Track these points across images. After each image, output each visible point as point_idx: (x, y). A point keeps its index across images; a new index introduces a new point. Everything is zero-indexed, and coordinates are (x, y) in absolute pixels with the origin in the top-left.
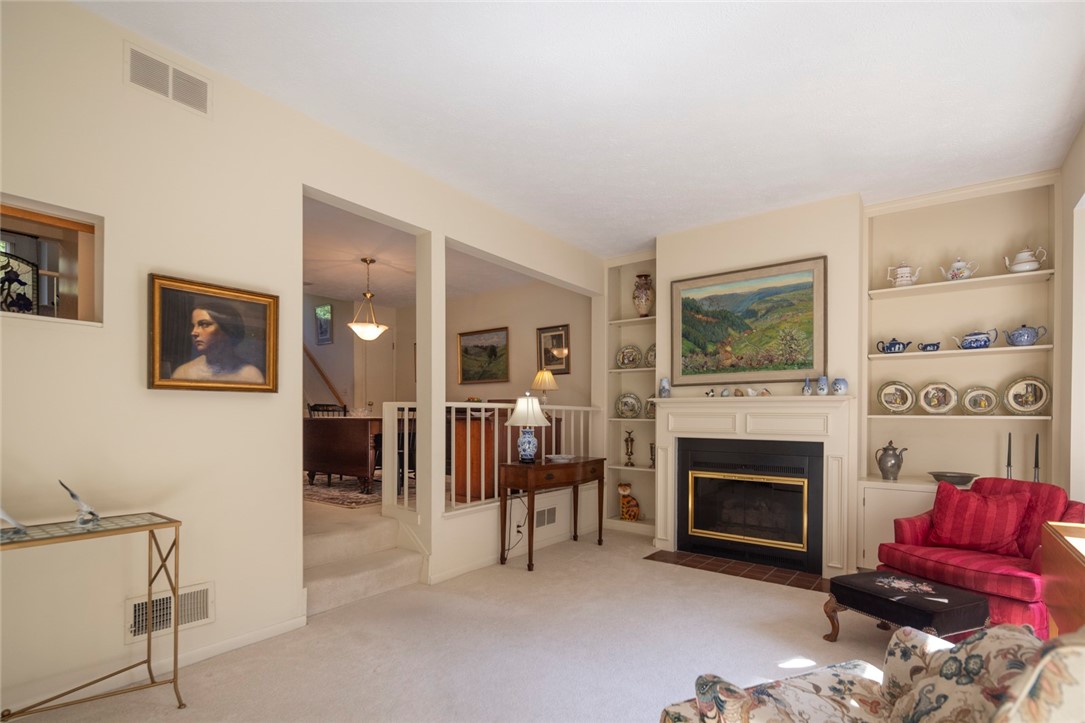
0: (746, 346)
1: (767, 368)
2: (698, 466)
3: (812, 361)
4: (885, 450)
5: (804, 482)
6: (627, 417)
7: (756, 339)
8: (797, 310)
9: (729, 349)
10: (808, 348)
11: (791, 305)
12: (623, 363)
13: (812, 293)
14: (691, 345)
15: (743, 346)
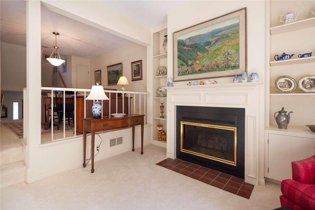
0: (206, 60)
1: (216, 70)
2: (185, 119)
3: (239, 64)
4: (280, 112)
5: (234, 129)
6: (161, 97)
7: (210, 56)
8: (231, 39)
9: (198, 62)
10: (237, 58)
11: (228, 36)
12: (159, 74)
13: (239, 29)
14: (181, 62)
15: (204, 60)
